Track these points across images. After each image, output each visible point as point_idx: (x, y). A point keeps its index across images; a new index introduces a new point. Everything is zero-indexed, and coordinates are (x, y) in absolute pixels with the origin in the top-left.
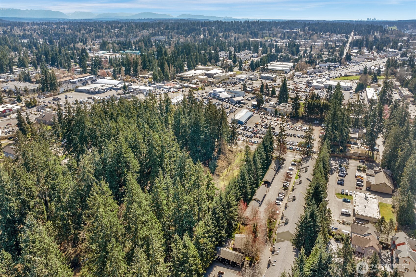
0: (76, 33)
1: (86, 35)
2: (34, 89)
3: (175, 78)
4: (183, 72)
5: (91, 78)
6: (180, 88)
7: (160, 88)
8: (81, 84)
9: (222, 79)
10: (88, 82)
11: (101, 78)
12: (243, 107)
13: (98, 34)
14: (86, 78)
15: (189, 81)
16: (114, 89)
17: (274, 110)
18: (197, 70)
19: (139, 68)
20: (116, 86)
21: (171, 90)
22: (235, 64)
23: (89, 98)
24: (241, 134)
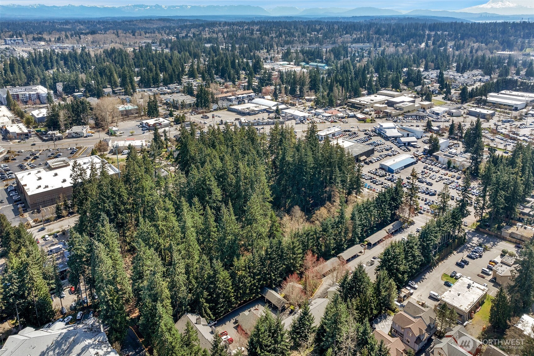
0: (263, 37)
1: (275, 39)
2: (190, 104)
3: (346, 104)
4: (359, 97)
5: (250, 96)
6: (343, 118)
7: (319, 115)
8: (237, 103)
9: (405, 110)
10: (244, 101)
11: (260, 98)
12: (410, 150)
13: (288, 39)
14: (244, 95)
15: (359, 110)
16: (268, 112)
17: (446, 160)
18: (378, 96)
19: (306, 88)
20: (270, 108)
21: (330, 120)
22: (442, 90)
23: (236, 119)
24: (382, 184)
